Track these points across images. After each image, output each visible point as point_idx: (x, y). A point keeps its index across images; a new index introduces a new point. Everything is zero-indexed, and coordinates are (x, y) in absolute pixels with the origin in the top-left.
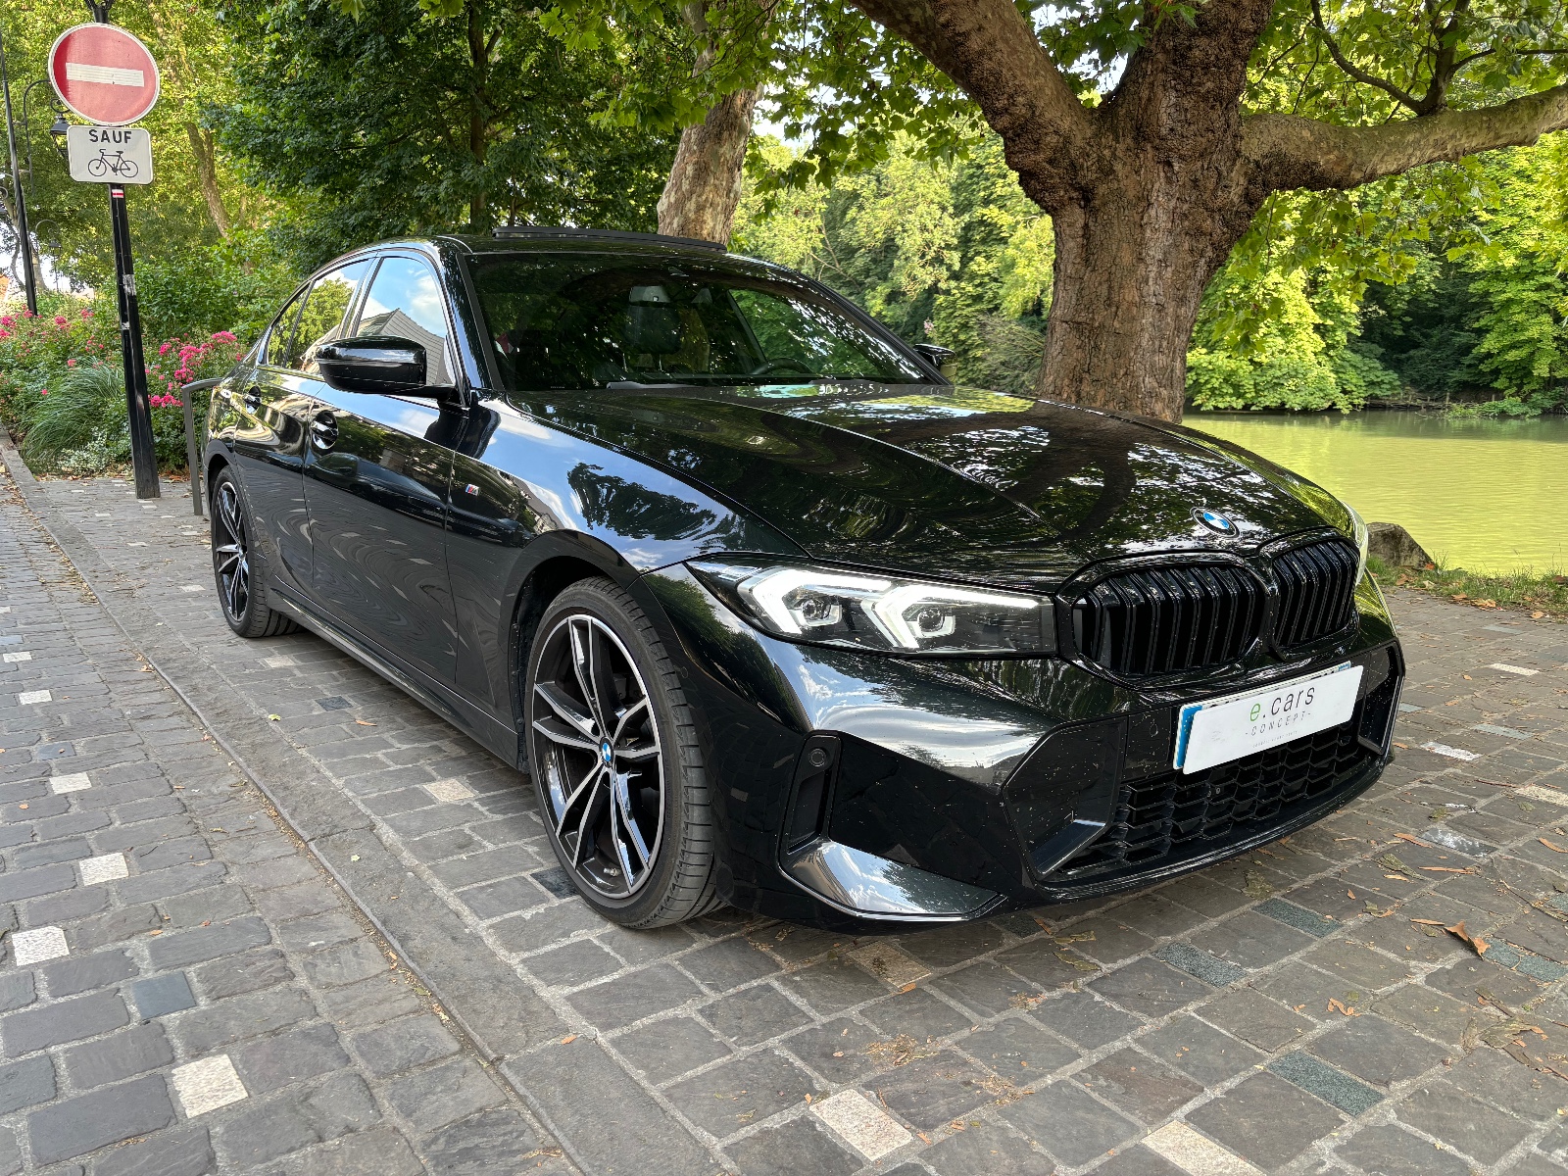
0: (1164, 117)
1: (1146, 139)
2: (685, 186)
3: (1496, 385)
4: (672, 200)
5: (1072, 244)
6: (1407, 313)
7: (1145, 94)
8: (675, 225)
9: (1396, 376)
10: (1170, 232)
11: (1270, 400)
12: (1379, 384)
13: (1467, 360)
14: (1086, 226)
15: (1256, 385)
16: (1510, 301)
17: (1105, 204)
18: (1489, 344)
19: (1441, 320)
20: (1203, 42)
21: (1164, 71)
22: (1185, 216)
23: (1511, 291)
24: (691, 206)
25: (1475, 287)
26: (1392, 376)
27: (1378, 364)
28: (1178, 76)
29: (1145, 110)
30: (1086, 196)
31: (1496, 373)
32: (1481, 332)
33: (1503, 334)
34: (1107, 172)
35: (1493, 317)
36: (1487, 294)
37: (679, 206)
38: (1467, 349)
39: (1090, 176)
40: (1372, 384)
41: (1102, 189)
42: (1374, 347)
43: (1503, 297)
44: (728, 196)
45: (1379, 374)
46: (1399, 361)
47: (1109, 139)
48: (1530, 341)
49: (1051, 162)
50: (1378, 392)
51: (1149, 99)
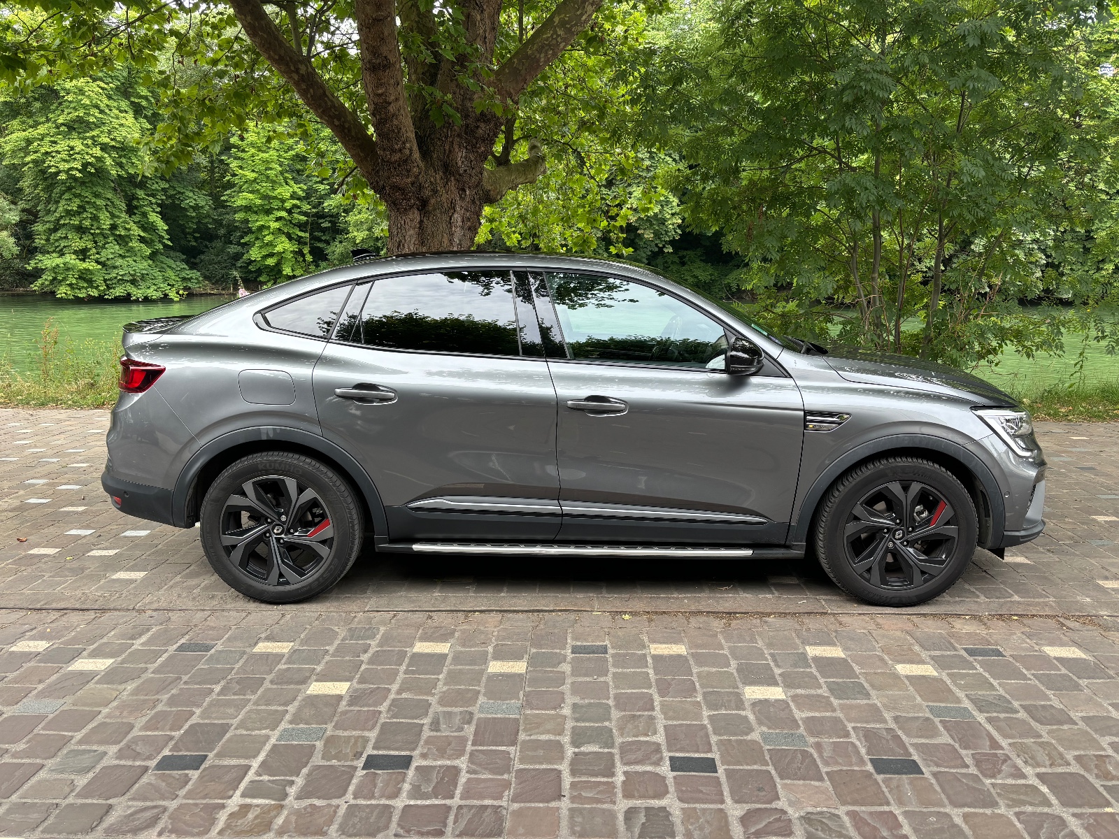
0: (460, 163)
1: (452, 174)
3: (262, 279)
5: (412, 232)
6: (195, 231)
7: (447, 148)
9: (199, 274)
10: (462, 228)
11: (119, 291)
12: (190, 279)
13: (239, 264)
14: (421, 222)
15: (105, 280)
16: (262, 228)
17: (435, 210)
18: (255, 254)
19: (217, 237)
20: (482, 125)
21: (459, 135)
22: (469, 219)
23: (262, 220)
25: (239, 216)
26: (195, 274)
27: (186, 267)
28: (468, 142)
29: (448, 157)
30: (423, 205)
31: (259, 272)
32: (247, 245)
33: (261, 247)
34: (435, 192)
35: (253, 236)
36: (247, 221)
38: (238, 256)
39: (427, 193)
40: (184, 279)
41: (433, 201)
42: (178, 254)
43: (258, 224)
45: (188, 272)
46: (196, 264)
47: (431, 172)
48: (279, 253)
49: (413, 184)
50: (190, 285)
51: (450, 151)
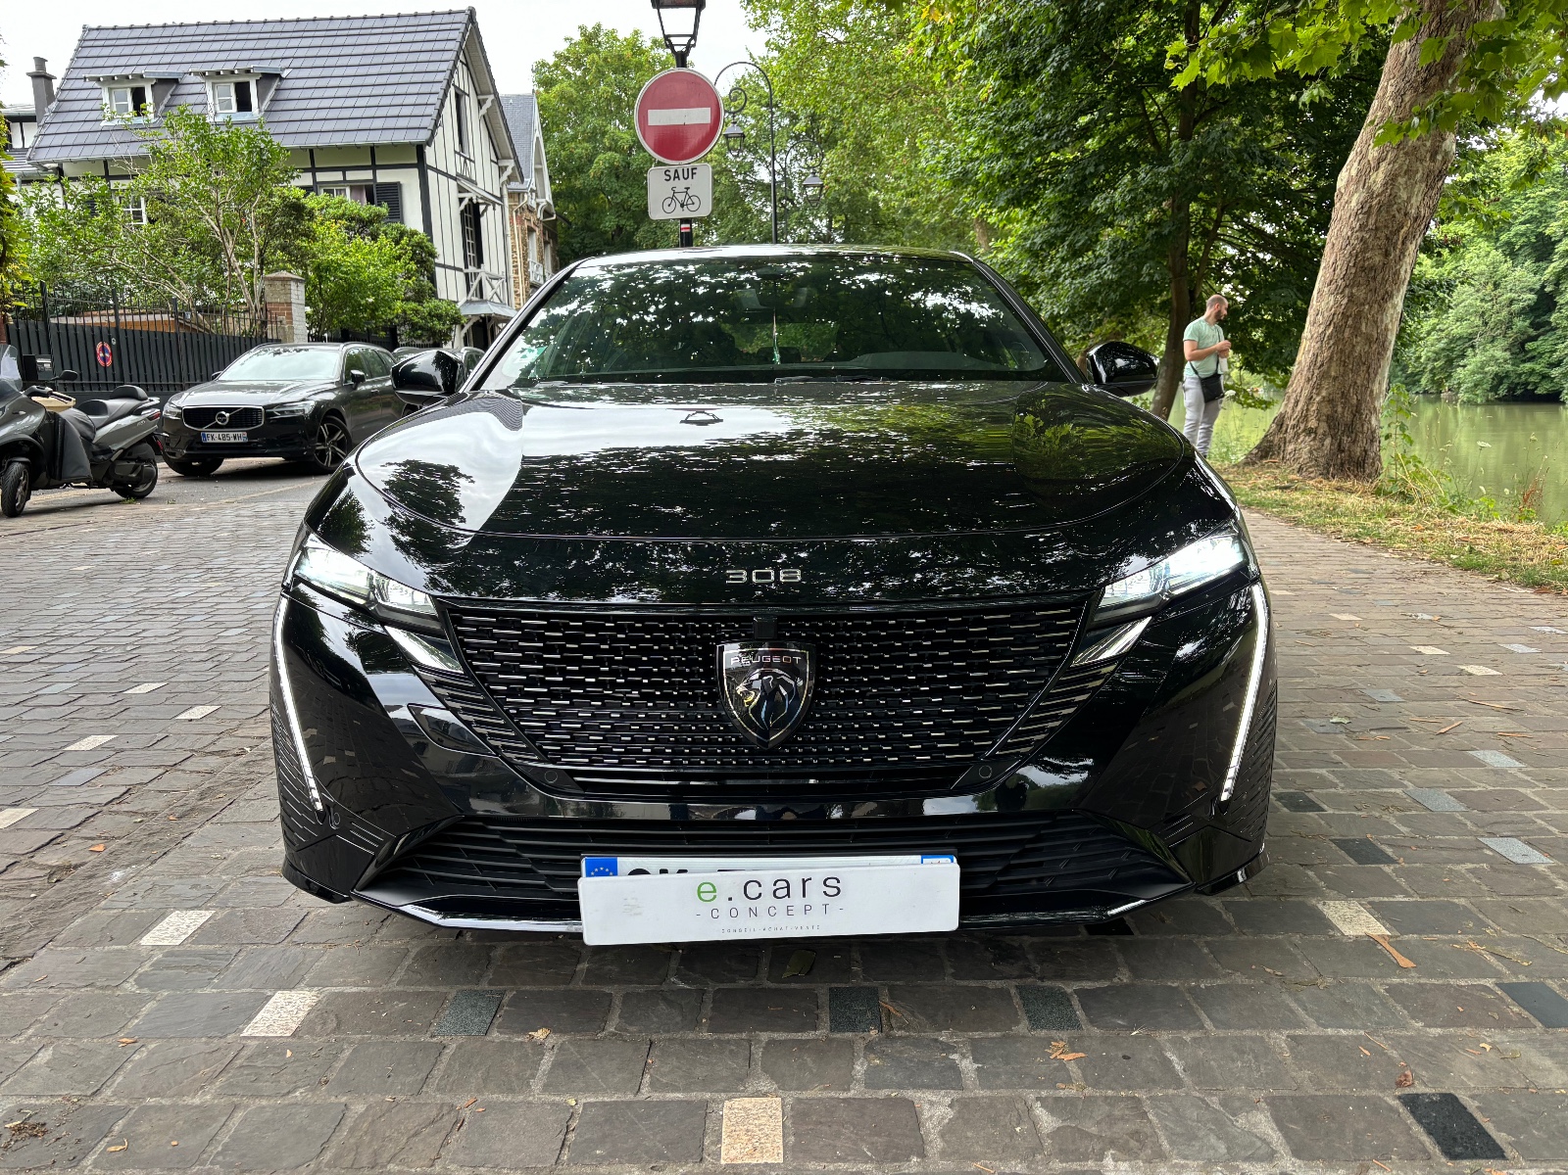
2: (1373, 153)
4: (1354, 172)
8: (1353, 204)
24: (1378, 178)
37: (1363, 177)
44: (1433, 159)
